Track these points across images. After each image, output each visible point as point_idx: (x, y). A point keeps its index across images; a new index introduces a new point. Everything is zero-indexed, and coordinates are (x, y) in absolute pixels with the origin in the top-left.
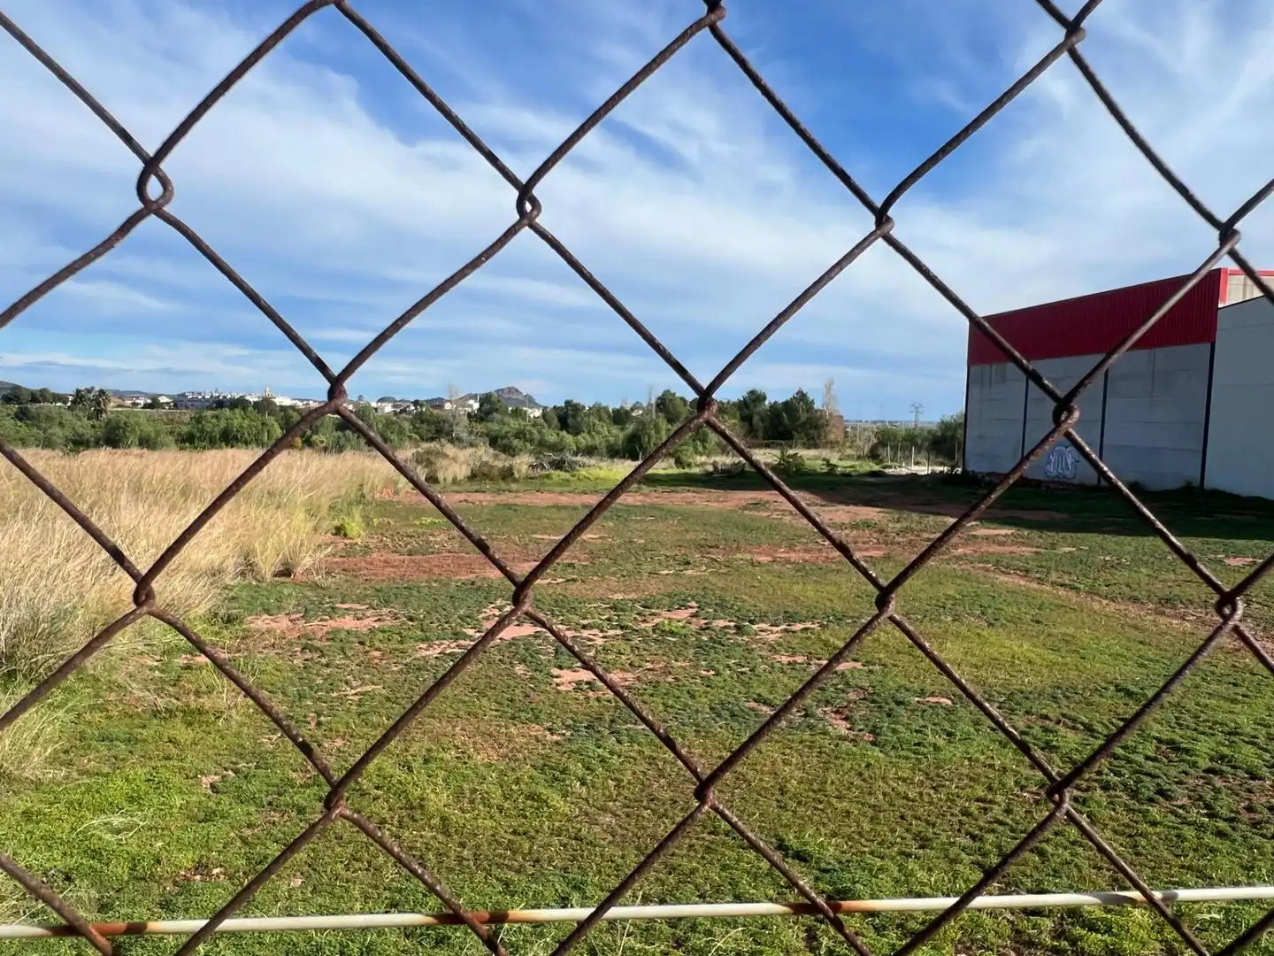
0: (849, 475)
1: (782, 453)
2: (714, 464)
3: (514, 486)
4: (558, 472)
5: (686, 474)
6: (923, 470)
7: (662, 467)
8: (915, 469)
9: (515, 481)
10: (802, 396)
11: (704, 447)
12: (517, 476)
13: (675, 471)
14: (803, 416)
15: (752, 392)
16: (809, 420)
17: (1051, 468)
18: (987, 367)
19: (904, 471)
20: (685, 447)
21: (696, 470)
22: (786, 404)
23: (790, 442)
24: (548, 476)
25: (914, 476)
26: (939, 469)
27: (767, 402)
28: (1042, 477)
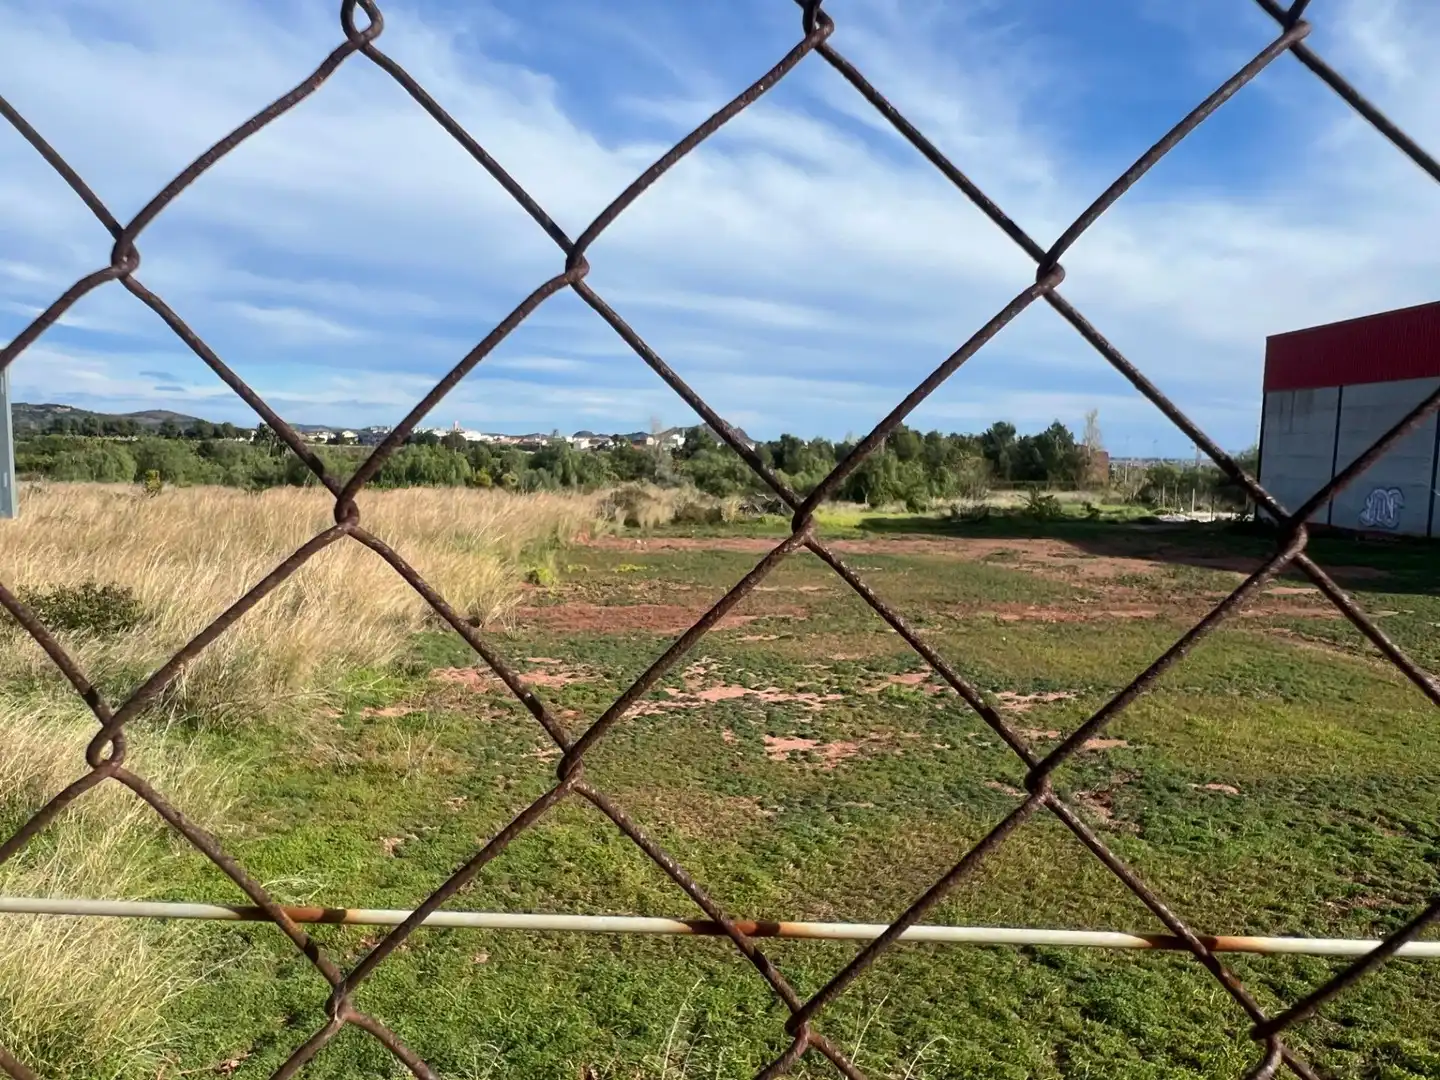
0: (1114, 522)
1: (1033, 496)
2: (953, 508)
3: (723, 531)
4: (772, 516)
5: (920, 519)
6: (1206, 517)
7: (891, 511)
8: (1195, 515)
9: (724, 525)
10: (1058, 429)
11: (941, 488)
12: (725, 519)
13: (907, 515)
14: (1060, 453)
15: (999, 425)
16: (1067, 458)
17: (1367, 515)
18: (1288, 394)
19: (1182, 517)
20: (919, 489)
21: (931, 515)
22: (1039, 438)
23: (1043, 482)
24: (760, 521)
25: (1194, 524)
26: (1225, 515)
27: (1016, 437)
28: (1355, 526)
